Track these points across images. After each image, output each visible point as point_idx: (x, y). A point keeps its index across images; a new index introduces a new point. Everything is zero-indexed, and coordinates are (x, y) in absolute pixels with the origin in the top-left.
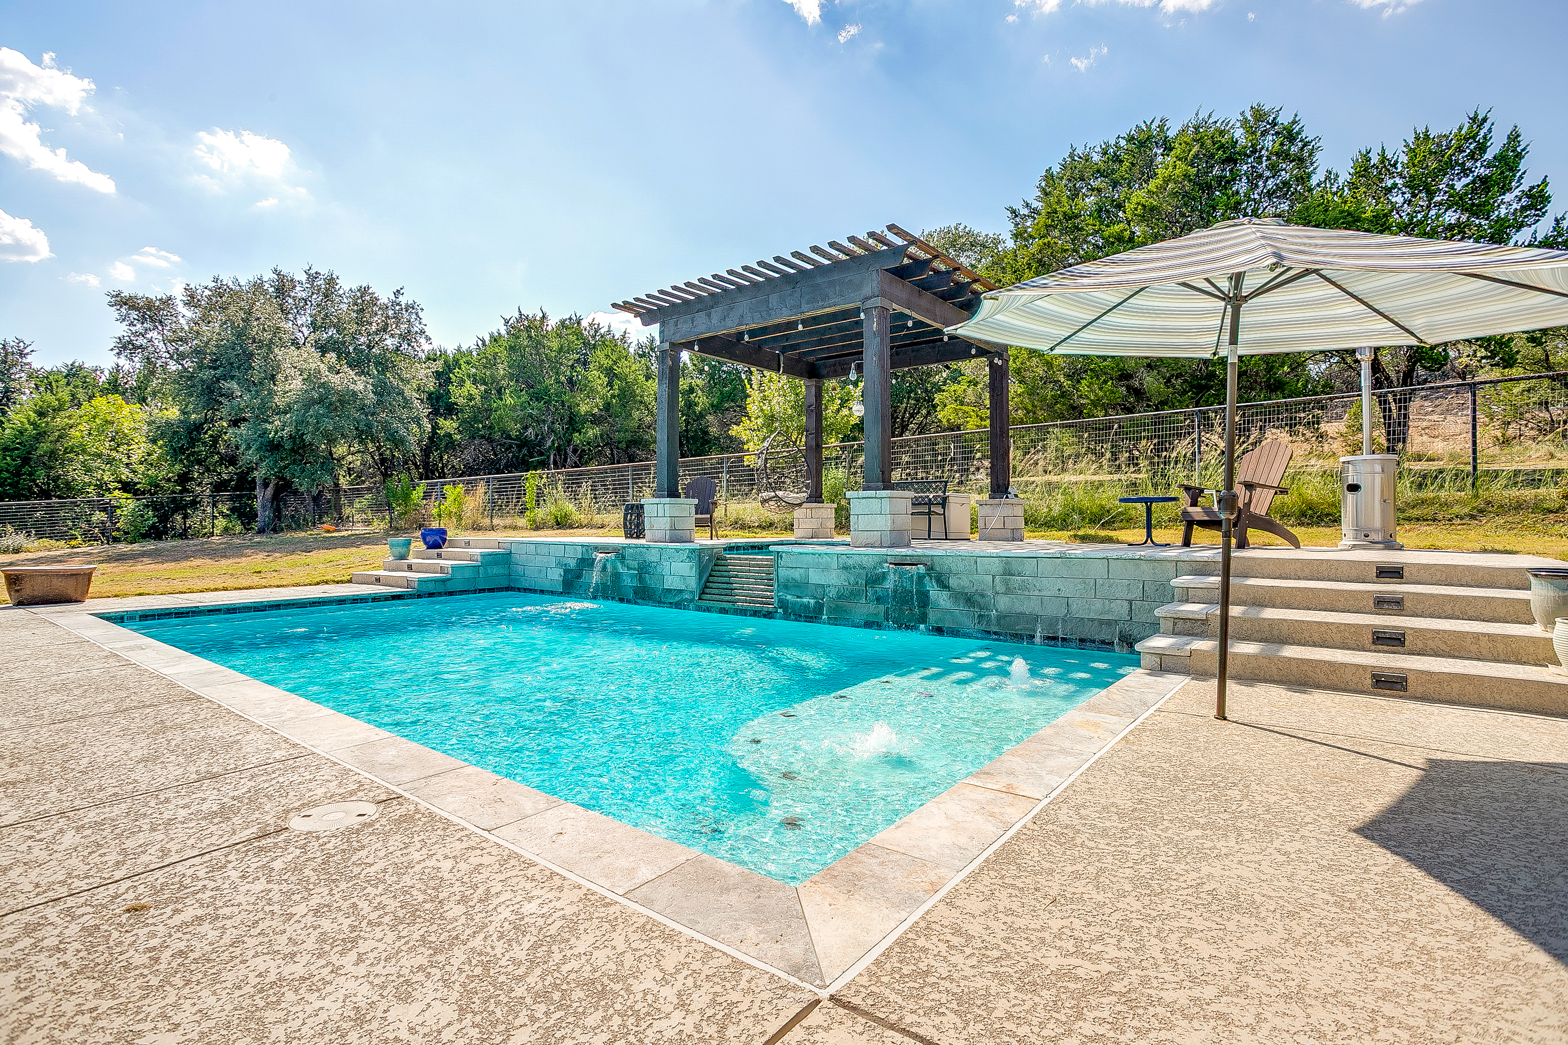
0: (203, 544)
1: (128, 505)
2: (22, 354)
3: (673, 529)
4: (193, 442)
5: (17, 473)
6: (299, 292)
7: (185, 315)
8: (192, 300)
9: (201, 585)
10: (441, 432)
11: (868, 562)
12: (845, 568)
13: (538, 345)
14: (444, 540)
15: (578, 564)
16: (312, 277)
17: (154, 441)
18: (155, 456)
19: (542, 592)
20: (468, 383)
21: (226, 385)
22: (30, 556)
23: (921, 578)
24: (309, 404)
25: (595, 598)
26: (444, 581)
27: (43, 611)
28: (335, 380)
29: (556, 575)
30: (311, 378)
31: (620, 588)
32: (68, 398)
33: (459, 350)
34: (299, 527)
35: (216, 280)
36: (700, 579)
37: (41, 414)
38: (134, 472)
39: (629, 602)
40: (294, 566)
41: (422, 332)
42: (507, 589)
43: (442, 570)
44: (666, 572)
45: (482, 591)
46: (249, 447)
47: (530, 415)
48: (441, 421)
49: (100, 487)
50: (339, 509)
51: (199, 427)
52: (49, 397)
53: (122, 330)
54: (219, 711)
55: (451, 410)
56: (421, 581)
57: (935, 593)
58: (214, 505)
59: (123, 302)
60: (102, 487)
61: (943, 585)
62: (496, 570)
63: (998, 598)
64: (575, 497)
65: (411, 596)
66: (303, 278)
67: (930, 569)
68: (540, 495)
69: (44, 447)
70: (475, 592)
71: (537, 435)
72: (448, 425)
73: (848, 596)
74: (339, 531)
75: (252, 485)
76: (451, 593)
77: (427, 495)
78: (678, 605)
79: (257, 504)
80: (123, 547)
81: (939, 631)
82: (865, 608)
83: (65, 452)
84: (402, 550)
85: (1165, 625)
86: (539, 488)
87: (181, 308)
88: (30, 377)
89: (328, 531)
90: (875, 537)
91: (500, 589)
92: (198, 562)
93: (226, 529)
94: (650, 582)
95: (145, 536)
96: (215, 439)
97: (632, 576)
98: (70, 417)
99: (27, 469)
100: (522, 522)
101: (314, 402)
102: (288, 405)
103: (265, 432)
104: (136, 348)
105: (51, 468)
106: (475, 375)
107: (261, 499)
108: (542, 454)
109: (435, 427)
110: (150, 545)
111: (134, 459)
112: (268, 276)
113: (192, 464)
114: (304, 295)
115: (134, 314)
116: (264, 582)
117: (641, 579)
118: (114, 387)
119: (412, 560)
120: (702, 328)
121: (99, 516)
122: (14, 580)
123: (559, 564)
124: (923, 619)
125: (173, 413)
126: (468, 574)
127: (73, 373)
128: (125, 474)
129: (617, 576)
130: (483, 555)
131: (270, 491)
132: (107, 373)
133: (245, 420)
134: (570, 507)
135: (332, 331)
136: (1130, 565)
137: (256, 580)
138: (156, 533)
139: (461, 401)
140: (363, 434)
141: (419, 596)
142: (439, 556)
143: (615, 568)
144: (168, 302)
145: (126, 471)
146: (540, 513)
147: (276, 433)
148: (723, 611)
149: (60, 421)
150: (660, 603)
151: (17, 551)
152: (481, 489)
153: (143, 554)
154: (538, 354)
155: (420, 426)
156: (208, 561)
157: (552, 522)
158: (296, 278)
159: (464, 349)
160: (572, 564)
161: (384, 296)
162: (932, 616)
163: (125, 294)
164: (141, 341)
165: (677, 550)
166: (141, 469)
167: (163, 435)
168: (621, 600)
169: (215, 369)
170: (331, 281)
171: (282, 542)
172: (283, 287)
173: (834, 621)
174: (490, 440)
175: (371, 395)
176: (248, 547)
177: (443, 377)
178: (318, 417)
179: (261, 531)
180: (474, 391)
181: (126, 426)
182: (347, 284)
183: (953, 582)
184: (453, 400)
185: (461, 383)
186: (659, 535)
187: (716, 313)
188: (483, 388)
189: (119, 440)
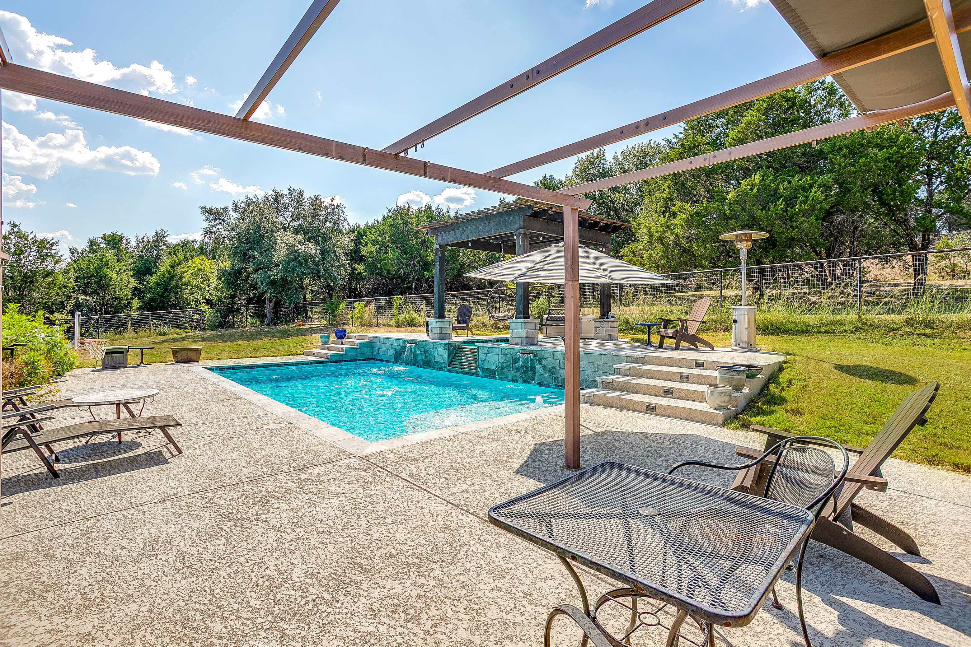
0: (242, 332)
1: (209, 312)
2: (164, 237)
3: (441, 333)
4: (237, 278)
5: (162, 296)
6: (285, 200)
7: (234, 215)
8: (236, 207)
9: (241, 355)
10: (356, 272)
11: (513, 352)
12: (505, 354)
13: (406, 223)
14: (345, 335)
15: (401, 349)
16: (292, 192)
17: (220, 279)
18: (220, 286)
19: (386, 361)
20: (370, 245)
21: (251, 253)
22: (171, 337)
23: (532, 360)
24: (290, 261)
25: (406, 364)
26: (342, 355)
27: (186, 365)
28: (301, 248)
29: (392, 353)
30: (290, 248)
31: (417, 360)
32: (182, 258)
33: (367, 225)
34: (287, 322)
35: (247, 198)
36: (449, 357)
37: (172, 267)
38: (211, 294)
39: (421, 367)
40: (281, 345)
41: (345, 219)
42: (372, 359)
43: (342, 350)
44: (435, 353)
45: (359, 360)
46: (262, 284)
47: (401, 262)
48: (356, 266)
49: (196, 302)
50: (306, 311)
51: (239, 272)
52: (175, 258)
53: (206, 224)
54: (248, 402)
55: (361, 259)
56: (332, 355)
57: (538, 367)
58: (247, 310)
59: (207, 211)
60: (197, 301)
61: (541, 364)
62: (366, 350)
63: (561, 370)
64: (418, 310)
65: (327, 362)
66: (287, 192)
67: (535, 356)
68: (400, 308)
69: (173, 283)
70: (356, 360)
71: (405, 273)
72: (360, 268)
73: (505, 367)
74: (304, 325)
75: (264, 301)
76: (345, 361)
77: (347, 307)
78: (440, 369)
79: (266, 311)
80: (208, 333)
81: (539, 384)
82: (511, 373)
83: (182, 285)
84: (326, 340)
85: (600, 384)
86: (400, 304)
87: (232, 213)
88: (167, 247)
89: (300, 325)
90: (519, 340)
91: (368, 359)
92: (239, 342)
93: (252, 323)
94: (429, 358)
95: (217, 327)
96: (247, 277)
97: (422, 355)
98: (183, 268)
99: (166, 294)
100: (392, 322)
101: (292, 260)
102: (280, 262)
103: (269, 276)
104: (212, 233)
105: (176, 293)
106: (373, 240)
107: (268, 308)
108: (408, 283)
109: (353, 269)
110: (220, 332)
111: (211, 287)
112: (271, 192)
113: (236, 290)
114: (288, 201)
115: (211, 217)
116: (267, 354)
117: (426, 357)
118: (202, 251)
119: (331, 345)
120: (452, 239)
121: (197, 317)
122: (175, 352)
123: (393, 348)
124: (533, 379)
125: (228, 264)
126: (353, 352)
127: (185, 244)
128: (207, 295)
129: (416, 355)
130: (360, 343)
131: (272, 304)
132: (198, 243)
133: (261, 268)
134: (416, 315)
135: (301, 221)
136: (610, 357)
137: (264, 352)
138: (222, 325)
139: (367, 255)
140: (316, 275)
141: (331, 362)
142: (342, 343)
143: (415, 350)
144: (226, 209)
145: (208, 294)
146: (401, 318)
147: (274, 276)
148: (457, 372)
149: (180, 270)
150: (433, 368)
151: (164, 334)
152: (373, 304)
153: (217, 337)
154: (406, 227)
155: (345, 269)
156: (244, 342)
157: (406, 323)
158: (284, 193)
159: (370, 224)
160: (398, 348)
161: (326, 201)
162: (537, 377)
163: (208, 207)
164: (214, 230)
165: (440, 344)
166: (215, 292)
167: (223, 276)
168: (418, 366)
169: (247, 244)
170: (301, 193)
171: (277, 332)
172: (278, 198)
173: (500, 379)
174: (381, 276)
175: (319, 256)
176: (262, 334)
177: (357, 242)
178: (294, 268)
179: (268, 325)
180: (373, 249)
181: (208, 270)
182: (308, 195)
183: (545, 362)
184: (362, 254)
185: (367, 244)
186: (435, 336)
187: (459, 232)
188: (378, 246)
189: (205, 278)
